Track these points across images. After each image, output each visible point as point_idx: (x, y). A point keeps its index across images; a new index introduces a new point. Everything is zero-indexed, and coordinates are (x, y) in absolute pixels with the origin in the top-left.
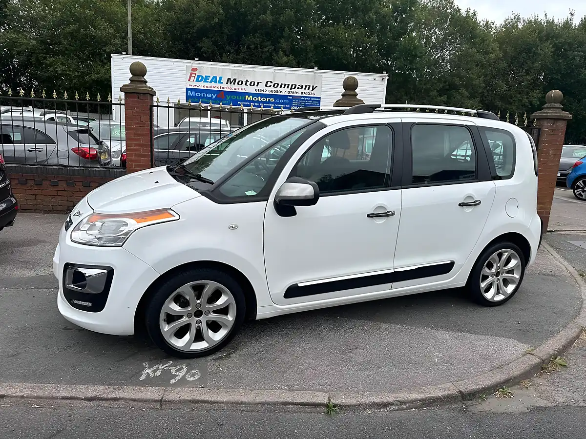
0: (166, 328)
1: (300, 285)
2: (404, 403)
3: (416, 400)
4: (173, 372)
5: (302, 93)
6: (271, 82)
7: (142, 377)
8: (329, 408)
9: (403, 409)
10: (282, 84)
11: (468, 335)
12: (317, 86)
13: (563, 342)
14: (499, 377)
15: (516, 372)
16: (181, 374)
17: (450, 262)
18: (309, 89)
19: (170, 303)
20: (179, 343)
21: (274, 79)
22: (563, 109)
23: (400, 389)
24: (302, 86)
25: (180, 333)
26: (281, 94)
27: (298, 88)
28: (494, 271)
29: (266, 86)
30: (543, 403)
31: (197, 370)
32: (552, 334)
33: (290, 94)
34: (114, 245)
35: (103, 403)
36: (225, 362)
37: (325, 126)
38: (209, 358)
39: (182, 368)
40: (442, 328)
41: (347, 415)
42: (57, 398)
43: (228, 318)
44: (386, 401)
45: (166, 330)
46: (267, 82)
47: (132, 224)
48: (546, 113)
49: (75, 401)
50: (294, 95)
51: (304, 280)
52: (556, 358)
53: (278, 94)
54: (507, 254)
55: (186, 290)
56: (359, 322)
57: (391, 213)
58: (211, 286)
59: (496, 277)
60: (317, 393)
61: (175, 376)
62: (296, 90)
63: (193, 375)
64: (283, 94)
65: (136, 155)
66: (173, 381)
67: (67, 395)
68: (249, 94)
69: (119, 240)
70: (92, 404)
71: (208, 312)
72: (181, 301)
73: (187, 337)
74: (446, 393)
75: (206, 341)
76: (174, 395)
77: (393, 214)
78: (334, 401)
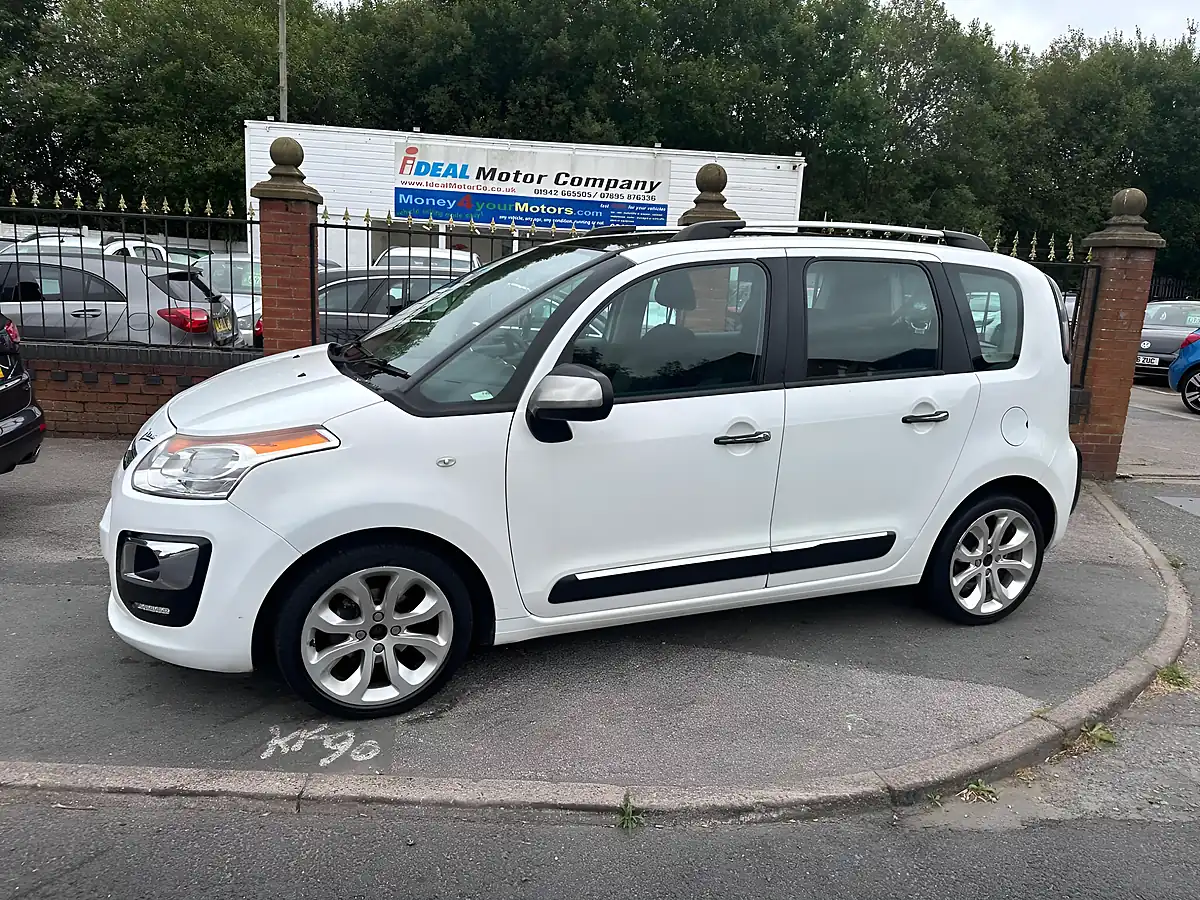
0: (313, 659)
1: (580, 577)
2: (776, 808)
3: (801, 803)
4: (327, 744)
5: (629, 197)
6: (567, 175)
7: (265, 754)
8: (627, 816)
9: (771, 821)
10: (588, 179)
11: (920, 680)
12: (659, 183)
13: (1113, 695)
14: (973, 760)
15: (1006, 752)
16: (342, 748)
17: (886, 534)
18: (643, 188)
19: (321, 609)
20: (341, 689)
21: (573, 169)
22: (1148, 228)
23: (764, 781)
24: (630, 182)
25: (343, 670)
26: (586, 199)
27: (621, 187)
28: (981, 553)
29: (556, 182)
30: (1055, 814)
31: (374, 742)
32: (1089, 680)
33: (604, 200)
34: (212, 495)
35: (187, 802)
36: (431, 725)
37: (632, 265)
38: (399, 719)
39: (345, 738)
40: (868, 665)
41: (664, 828)
42: (99, 791)
43: (437, 640)
44: (738, 804)
45: (313, 662)
46: (559, 175)
47: (247, 456)
48: (1112, 235)
49: (135, 798)
50: (614, 200)
51: (589, 567)
52: (1094, 727)
53: (582, 198)
54: (1006, 518)
55: (353, 584)
56: (702, 653)
57: (762, 436)
58: (403, 577)
59: (985, 565)
60: (604, 787)
61: (329, 752)
62: (617, 190)
63: (366, 751)
64: (591, 199)
65: (282, 324)
66: (324, 762)
67: (119, 784)
68: (522, 200)
69: (223, 487)
70: (165, 801)
71: (397, 630)
72: (343, 605)
73: (356, 677)
74: (858, 790)
75: (395, 686)
76: (322, 787)
77: (767, 438)
78: (635, 803)
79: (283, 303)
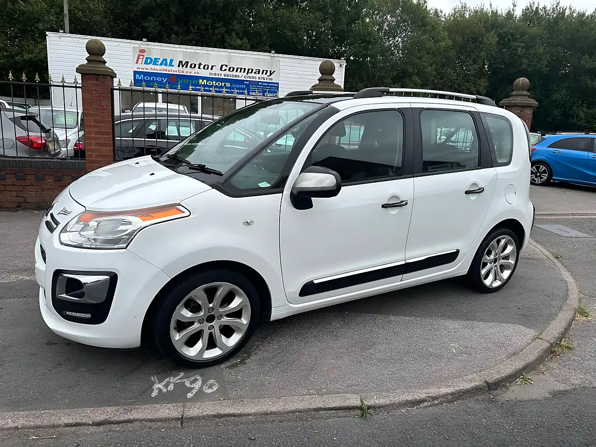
0: (177, 337)
1: (316, 282)
2: (434, 398)
3: (447, 395)
4: (188, 384)
5: (259, 78)
6: (226, 66)
7: (153, 393)
8: (363, 410)
9: (436, 405)
10: (238, 68)
11: (476, 323)
12: (274, 72)
13: (564, 324)
14: (518, 364)
15: (531, 358)
16: (197, 386)
17: (455, 251)
18: (266, 74)
19: (180, 309)
20: (192, 352)
21: (229, 62)
22: (529, 97)
23: (427, 384)
24: (259, 70)
25: (191, 342)
26: (237, 78)
27: (255, 73)
28: (493, 257)
29: (221, 69)
30: (561, 387)
31: (213, 381)
32: (552, 317)
33: (246, 79)
34: (116, 247)
35: (114, 427)
36: (242, 368)
37: (338, 111)
38: (223, 366)
39: (196, 380)
40: (449, 317)
41: (384, 414)
42: (59, 426)
43: (242, 321)
44: (418, 398)
45: (176, 339)
46: (222, 66)
47: (137, 222)
48: (515, 100)
49: (81, 428)
50: (251, 80)
51: (320, 276)
52: (561, 341)
53: (234, 78)
54: (504, 240)
55: (198, 294)
56: (369, 317)
57: (404, 203)
58: (224, 287)
59: (494, 263)
60: (348, 396)
61: (190, 390)
62: (253, 75)
63: (211, 387)
64: (239, 79)
65: (97, 144)
66: (189, 395)
67: (70, 421)
68: (203, 78)
69: (123, 241)
70: (101, 429)
71: (221, 316)
72: (194, 307)
73: (199, 345)
74: (473, 384)
75: (219, 347)
76: (194, 411)
77: (406, 204)
78: (367, 403)
79: (96, 133)
